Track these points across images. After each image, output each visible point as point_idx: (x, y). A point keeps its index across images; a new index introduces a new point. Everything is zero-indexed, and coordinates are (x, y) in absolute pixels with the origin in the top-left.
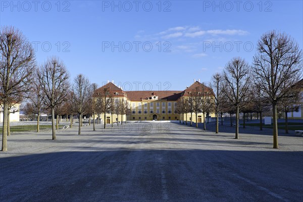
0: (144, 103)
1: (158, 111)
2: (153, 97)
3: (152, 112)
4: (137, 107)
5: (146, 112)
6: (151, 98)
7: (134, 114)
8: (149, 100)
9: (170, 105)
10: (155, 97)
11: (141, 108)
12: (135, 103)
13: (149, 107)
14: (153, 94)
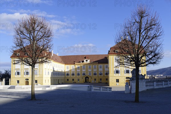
0: (77, 66)
1: (90, 73)
2: (85, 61)
3: (84, 74)
4: (70, 70)
5: (78, 74)
6: (83, 62)
7: (68, 76)
8: (81, 63)
9: (101, 67)
10: (87, 61)
11: (74, 70)
12: (69, 66)
13: (81, 70)
14: (85, 58)
